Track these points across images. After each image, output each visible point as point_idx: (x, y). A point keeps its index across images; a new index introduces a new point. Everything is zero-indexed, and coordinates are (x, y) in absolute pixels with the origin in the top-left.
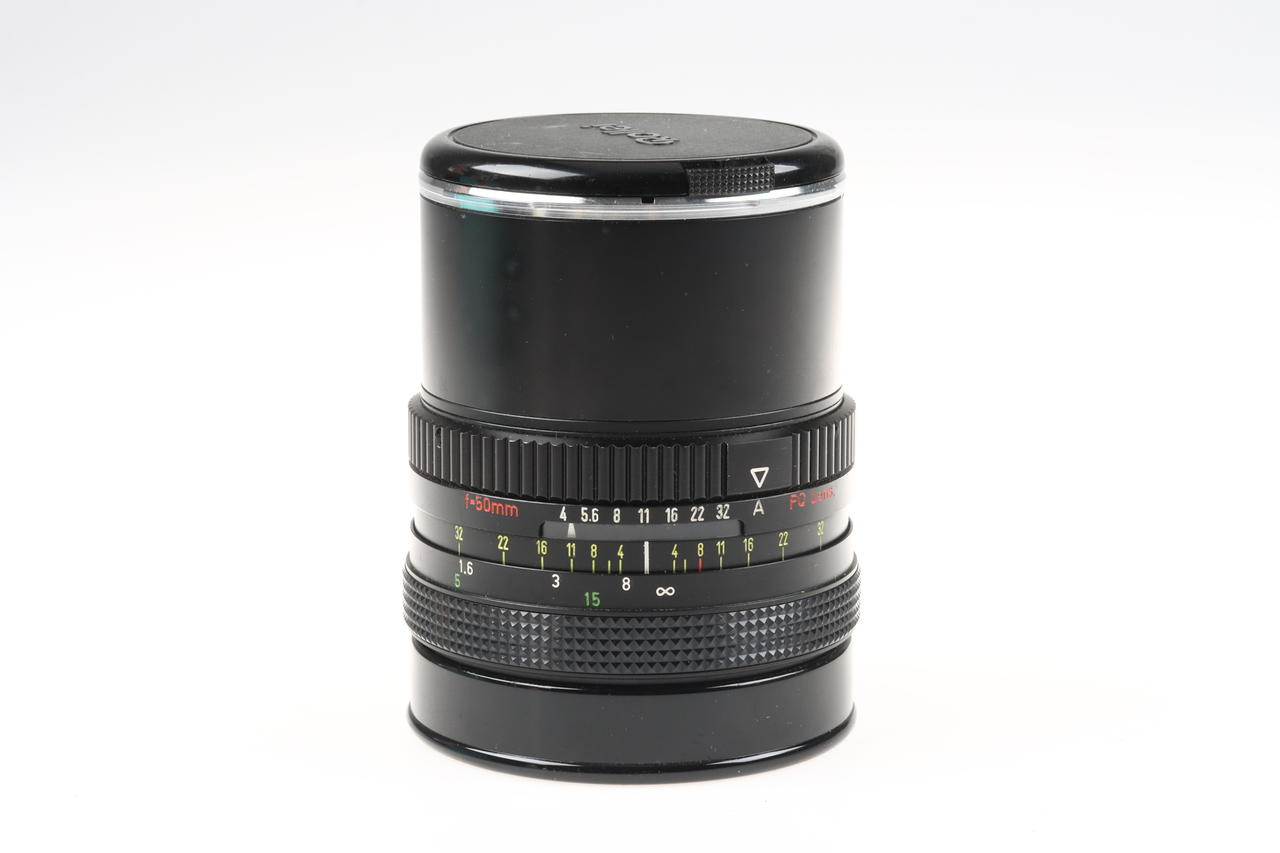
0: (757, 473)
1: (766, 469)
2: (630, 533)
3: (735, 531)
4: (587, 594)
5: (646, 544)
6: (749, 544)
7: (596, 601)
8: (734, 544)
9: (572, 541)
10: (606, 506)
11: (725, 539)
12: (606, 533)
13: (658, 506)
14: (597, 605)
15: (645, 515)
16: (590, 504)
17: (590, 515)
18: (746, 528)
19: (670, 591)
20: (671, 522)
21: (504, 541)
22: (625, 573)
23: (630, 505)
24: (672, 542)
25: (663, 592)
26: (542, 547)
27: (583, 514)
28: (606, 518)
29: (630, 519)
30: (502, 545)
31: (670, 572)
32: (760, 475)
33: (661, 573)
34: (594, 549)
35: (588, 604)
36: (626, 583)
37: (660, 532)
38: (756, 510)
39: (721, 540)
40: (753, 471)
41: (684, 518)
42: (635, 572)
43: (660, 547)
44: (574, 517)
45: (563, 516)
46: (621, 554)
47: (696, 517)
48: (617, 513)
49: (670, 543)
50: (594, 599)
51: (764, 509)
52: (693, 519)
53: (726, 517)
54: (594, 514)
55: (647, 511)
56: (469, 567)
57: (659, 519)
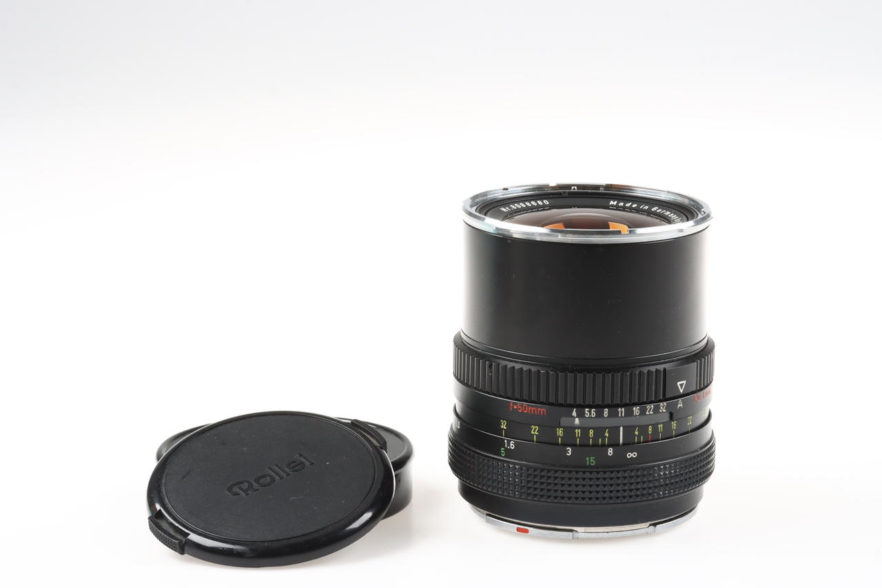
0: (680, 385)
1: (685, 382)
2: (613, 422)
3: (666, 418)
4: (588, 459)
5: (621, 428)
6: (674, 424)
7: (593, 463)
8: (667, 426)
9: (578, 428)
10: (599, 408)
11: (663, 423)
12: (599, 423)
13: (629, 405)
14: (593, 464)
15: (622, 412)
16: (590, 407)
17: (590, 413)
18: (674, 416)
19: (635, 455)
20: (636, 415)
21: (535, 429)
22: (610, 446)
23: (613, 407)
24: (636, 427)
25: (630, 455)
26: (560, 432)
27: (586, 412)
28: (599, 415)
29: (613, 415)
30: (534, 431)
31: (634, 443)
32: (681, 385)
33: (629, 444)
34: (591, 432)
35: (588, 464)
36: (610, 451)
37: (629, 421)
38: (679, 406)
39: (661, 424)
40: (679, 383)
41: (643, 412)
42: (614, 445)
43: (629, 430)
44: (581, 415)
45: (574, 414)
46: (607, 435)
47: (649, 412)
48: (606, 411)
49: (633, 427)
50: (592, 461)
51: (683, 404)
52: (647, 413)
53: (664, 411)
54: (592, 413)
55: (623, 409)
56: (511, 445)
57: (629, 413)
